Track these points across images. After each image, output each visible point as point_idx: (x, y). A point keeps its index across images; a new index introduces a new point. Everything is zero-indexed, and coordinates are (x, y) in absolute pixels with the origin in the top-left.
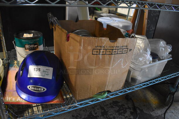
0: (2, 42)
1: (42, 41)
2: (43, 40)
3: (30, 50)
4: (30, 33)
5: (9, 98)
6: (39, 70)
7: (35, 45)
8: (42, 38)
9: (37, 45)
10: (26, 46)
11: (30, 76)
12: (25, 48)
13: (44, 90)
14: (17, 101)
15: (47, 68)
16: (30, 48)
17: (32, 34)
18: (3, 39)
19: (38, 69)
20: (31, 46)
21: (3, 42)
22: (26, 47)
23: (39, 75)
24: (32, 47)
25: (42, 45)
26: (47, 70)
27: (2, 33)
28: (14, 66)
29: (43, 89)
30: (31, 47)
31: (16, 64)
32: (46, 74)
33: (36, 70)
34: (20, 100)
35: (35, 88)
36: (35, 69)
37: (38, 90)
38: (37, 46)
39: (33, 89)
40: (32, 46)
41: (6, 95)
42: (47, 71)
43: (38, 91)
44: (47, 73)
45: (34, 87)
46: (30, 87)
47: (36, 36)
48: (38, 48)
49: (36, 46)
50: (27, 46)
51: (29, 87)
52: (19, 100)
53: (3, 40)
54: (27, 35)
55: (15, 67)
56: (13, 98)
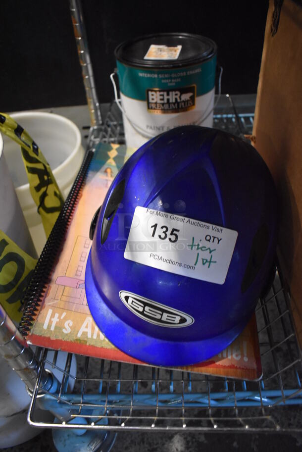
0: (84, 73)
1: (212, 75)
2: (218, 71)
3: (165, 111)
4: (171, 44)
5: (53, 316)
6: (173, 238)
7: (183, 91)
8: (212, 63)
9: (190, 94)
10: (151, 97)
11: (132, 256)
12: (148, 103)
13: (183, 320)
14: (79, 335)
15: (211, 230)
16: (163, 104)
17: (179, 47)
18: (86, 62)
19: (168, 233)
20: (168, 95)
21: (88, 74)
22: (151, 101)
23: (170, 262)
24: (172, 100)
25: (211, 95)
26: (208, 239)
27: (81, 43)
28: (103, 169)
29: (178, 319)
30: (168, 100)
31: (115, 159)
32: (200, 261)
33: (159, 232)
34: (89, 336)
35: (147, 308)
36: (155, 226)
37: (158, 317)
38: (192, 99)
39: (141, 309)
40: (173, 96)
41: (47, 299)
42: (208, 245)
43: (160, 320)
44: (205, 255)
45: (145, 304)
46: (130, 300)
47: (191, 54)
48: (194, 104)
49: (186, 97)
50: (155, 97)
51: (127, 298)
52: (85, 334)
53: (86, 67)
54: (161, 50)
55: (106, 172)
56: (66, 319)
